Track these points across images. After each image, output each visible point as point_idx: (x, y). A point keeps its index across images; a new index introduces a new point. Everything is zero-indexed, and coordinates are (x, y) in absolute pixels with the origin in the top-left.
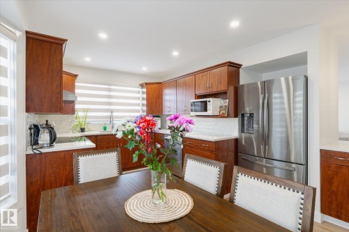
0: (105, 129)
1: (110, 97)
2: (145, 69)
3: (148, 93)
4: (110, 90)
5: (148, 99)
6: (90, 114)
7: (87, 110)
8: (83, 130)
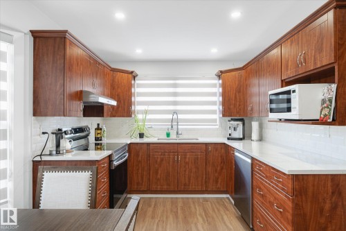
0: (168, 135)
1: (175, 94)
2: (214, 52)
3: (224, 86)
4: (175, 86)
5: (224, 95)
6: (149, 117)
7: (146, 112)
8: (141, 136)
